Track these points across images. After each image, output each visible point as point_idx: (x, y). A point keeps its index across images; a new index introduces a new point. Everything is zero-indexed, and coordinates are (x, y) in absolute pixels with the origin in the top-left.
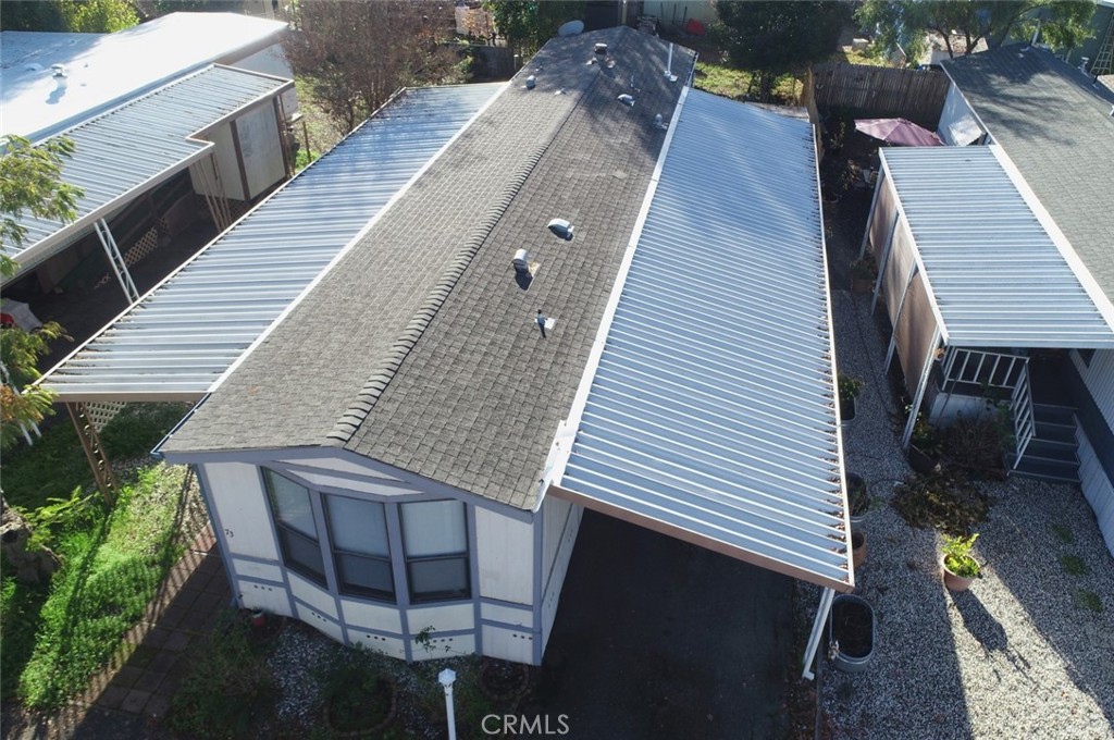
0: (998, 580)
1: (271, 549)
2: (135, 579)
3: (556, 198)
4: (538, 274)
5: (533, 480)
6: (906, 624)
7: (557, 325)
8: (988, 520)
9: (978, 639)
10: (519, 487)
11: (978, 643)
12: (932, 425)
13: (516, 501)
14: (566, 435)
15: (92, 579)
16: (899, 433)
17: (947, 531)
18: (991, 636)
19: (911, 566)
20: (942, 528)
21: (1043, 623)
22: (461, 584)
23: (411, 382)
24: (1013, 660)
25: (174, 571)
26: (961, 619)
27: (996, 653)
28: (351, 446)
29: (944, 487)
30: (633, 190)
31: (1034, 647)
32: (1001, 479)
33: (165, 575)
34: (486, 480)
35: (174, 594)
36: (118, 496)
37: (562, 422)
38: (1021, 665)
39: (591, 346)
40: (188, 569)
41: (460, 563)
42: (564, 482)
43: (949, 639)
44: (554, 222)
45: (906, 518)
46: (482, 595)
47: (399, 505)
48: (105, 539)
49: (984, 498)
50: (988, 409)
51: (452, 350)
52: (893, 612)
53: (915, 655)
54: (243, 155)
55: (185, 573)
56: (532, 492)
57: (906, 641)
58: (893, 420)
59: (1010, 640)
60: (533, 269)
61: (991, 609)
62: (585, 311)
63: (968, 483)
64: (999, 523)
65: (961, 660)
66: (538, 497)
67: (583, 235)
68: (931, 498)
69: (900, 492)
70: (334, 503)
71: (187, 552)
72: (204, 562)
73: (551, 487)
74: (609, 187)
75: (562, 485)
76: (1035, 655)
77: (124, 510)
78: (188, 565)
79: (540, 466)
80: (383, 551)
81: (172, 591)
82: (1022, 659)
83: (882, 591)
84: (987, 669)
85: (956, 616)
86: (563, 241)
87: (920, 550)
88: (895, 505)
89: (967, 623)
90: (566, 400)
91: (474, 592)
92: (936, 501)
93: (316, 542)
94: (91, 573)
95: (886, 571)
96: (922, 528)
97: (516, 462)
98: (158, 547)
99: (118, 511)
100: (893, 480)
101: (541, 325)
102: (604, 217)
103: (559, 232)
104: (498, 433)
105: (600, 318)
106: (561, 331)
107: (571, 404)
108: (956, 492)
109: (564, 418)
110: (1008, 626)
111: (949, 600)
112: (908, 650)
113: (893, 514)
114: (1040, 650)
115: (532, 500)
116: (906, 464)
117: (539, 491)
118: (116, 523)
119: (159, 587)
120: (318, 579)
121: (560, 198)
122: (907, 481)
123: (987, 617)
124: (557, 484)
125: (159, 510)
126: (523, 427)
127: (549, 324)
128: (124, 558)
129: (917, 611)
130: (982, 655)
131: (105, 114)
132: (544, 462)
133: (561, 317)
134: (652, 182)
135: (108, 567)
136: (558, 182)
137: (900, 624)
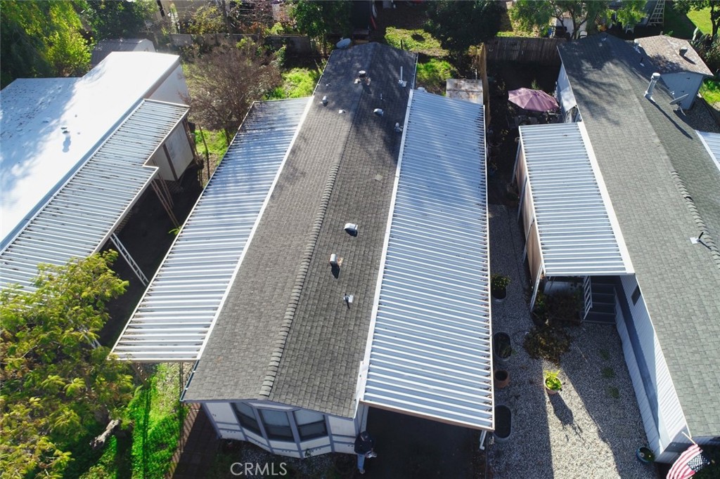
0: (572, 385)
1: (234, 419)
2: (169, 429)
3: (347, 205)
4: (342, 265)
5: (351, 400)
6: (528, 415)
7: (354, 299)
8: (570, 351)
9: (560, 420)
10: (346, 406)
11: (560, 422)
12: (545, 295)
13: (345, 414)
14: (363, 370)
15: (149, 432)
16: (529, 301)
17: (550, 359)
18: (565, 416)
19: (531, 382)
20: (547, 358)
21: (590, 408)
22: (323, 430)
23: (291, 353)
24: (575, 429)
25: (186, 422)
26: (552, 409)
27: (568, 426)
28: (271, 398)
29: (549, 334)
30: (386, 186)
31: (585, 421)
32: (578, 325)
33: (182, 425)
34: (331, 404)
35: (188, 434)
36: (150, 382)
37: (361, 362)
38: (579, 431)
39: (371, 309)
40: (192, 420)
41: (322, 425)
42: (366, 397)
43: (545, 420)
44: (348, 226)
45: (530, 354)
46: (333, 433)
47: (293, 412)
48: (150, 408)
49: (568, 338)
50: (571, 289)
51: (307, 327)
52: (522, 409)
53: (530, 431)
54: (171, 158)
55: (190, 422)
56: (351, 407)
57: (527, 424)
58: (526, 293)
59: (575, 418)
60: (340, 263)
61: (567, 402)
62: (368, 286)
63: (561, 329)
64: (575, 352)
65: (551, 431)
66: (354, 410)
67: (362, 231)
68: (542, 342)
69: (528, 338)
70: (263, 412)
71: (189, 410)
72: (199, 414)
73: (360, 402)
74: (374, 189)
75: (365, 399)
76: (586, 425)
77: (155, 389)
78: (191, 417)
79: (353, 390)
80: (287, 424)
81: (187, 432)
82: (579, 428)
83: (517, 397)
84: (563, 434)
85: (550, 408)
86: (352, 238)
87: (536, 372)
88: (525, 347)
89: (555, 411)
90: (362, 348)
91: (329, 433)
92: (544, 344)
93: (255, 421)
94: (149, 429)
95: (519, 386)
96: (537, 359)
97: (343, 391)
98: (175, 408)
99: (152, 390)
100: (524, 331)
101: (347, 300)
102: (372, 214)
103: (351, 232)
104: (333, 375)
105: (375, 289)
106: (357, 302)
107: (364, 350)
108: (555, 335)
109: (362, 360)
110: (574, 411)
111: (548, 399)
112: (528, 428)
113: (524, 353)
114: (588, 422)
115: (351, 412)
116: (532, 321)
117: (355, 407)
118: (153, 397)
119: (180, 431)
120: (259, 433)
121: (349, 206)
122: (532, 332)
123: (565, 407)
124: (362, 400)
125: (171, 387)
126: (344, 368)
127: (350, 300)
128: (162, 418)
129: (533, 406)
130: (561, 428)
131: (95, 153)
132: (355, 388)
133: (356, 293)
134: (396, 178)
135: (155, 424)
136: (347, 192)
137: (525, 415)
